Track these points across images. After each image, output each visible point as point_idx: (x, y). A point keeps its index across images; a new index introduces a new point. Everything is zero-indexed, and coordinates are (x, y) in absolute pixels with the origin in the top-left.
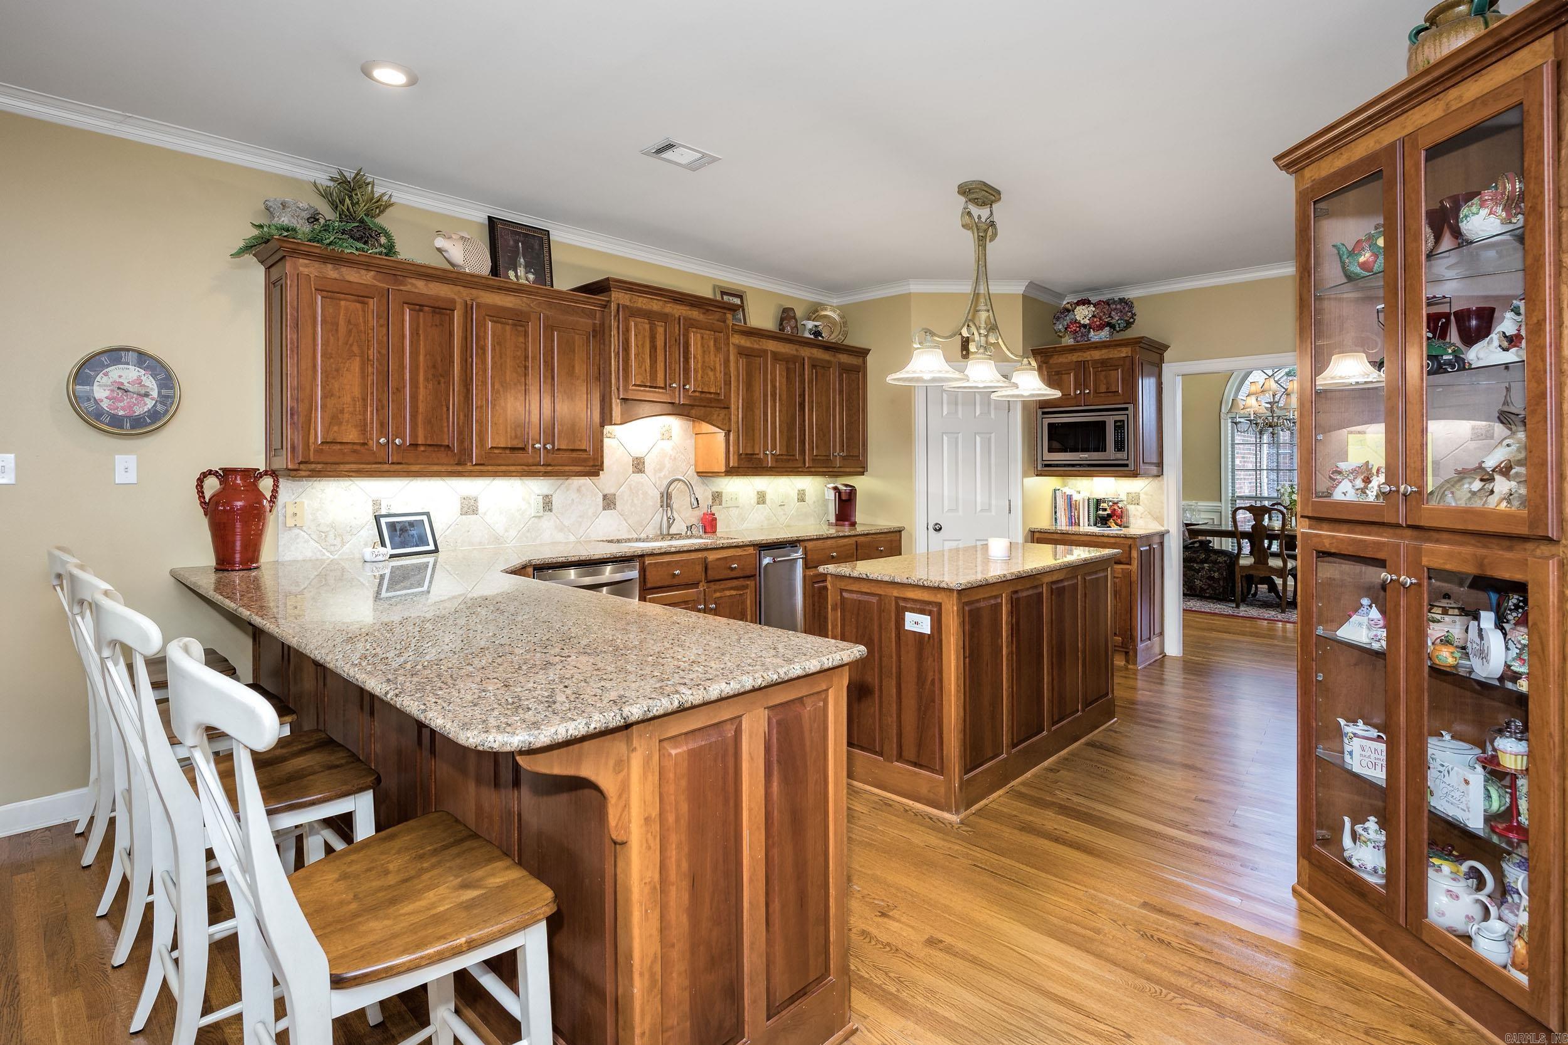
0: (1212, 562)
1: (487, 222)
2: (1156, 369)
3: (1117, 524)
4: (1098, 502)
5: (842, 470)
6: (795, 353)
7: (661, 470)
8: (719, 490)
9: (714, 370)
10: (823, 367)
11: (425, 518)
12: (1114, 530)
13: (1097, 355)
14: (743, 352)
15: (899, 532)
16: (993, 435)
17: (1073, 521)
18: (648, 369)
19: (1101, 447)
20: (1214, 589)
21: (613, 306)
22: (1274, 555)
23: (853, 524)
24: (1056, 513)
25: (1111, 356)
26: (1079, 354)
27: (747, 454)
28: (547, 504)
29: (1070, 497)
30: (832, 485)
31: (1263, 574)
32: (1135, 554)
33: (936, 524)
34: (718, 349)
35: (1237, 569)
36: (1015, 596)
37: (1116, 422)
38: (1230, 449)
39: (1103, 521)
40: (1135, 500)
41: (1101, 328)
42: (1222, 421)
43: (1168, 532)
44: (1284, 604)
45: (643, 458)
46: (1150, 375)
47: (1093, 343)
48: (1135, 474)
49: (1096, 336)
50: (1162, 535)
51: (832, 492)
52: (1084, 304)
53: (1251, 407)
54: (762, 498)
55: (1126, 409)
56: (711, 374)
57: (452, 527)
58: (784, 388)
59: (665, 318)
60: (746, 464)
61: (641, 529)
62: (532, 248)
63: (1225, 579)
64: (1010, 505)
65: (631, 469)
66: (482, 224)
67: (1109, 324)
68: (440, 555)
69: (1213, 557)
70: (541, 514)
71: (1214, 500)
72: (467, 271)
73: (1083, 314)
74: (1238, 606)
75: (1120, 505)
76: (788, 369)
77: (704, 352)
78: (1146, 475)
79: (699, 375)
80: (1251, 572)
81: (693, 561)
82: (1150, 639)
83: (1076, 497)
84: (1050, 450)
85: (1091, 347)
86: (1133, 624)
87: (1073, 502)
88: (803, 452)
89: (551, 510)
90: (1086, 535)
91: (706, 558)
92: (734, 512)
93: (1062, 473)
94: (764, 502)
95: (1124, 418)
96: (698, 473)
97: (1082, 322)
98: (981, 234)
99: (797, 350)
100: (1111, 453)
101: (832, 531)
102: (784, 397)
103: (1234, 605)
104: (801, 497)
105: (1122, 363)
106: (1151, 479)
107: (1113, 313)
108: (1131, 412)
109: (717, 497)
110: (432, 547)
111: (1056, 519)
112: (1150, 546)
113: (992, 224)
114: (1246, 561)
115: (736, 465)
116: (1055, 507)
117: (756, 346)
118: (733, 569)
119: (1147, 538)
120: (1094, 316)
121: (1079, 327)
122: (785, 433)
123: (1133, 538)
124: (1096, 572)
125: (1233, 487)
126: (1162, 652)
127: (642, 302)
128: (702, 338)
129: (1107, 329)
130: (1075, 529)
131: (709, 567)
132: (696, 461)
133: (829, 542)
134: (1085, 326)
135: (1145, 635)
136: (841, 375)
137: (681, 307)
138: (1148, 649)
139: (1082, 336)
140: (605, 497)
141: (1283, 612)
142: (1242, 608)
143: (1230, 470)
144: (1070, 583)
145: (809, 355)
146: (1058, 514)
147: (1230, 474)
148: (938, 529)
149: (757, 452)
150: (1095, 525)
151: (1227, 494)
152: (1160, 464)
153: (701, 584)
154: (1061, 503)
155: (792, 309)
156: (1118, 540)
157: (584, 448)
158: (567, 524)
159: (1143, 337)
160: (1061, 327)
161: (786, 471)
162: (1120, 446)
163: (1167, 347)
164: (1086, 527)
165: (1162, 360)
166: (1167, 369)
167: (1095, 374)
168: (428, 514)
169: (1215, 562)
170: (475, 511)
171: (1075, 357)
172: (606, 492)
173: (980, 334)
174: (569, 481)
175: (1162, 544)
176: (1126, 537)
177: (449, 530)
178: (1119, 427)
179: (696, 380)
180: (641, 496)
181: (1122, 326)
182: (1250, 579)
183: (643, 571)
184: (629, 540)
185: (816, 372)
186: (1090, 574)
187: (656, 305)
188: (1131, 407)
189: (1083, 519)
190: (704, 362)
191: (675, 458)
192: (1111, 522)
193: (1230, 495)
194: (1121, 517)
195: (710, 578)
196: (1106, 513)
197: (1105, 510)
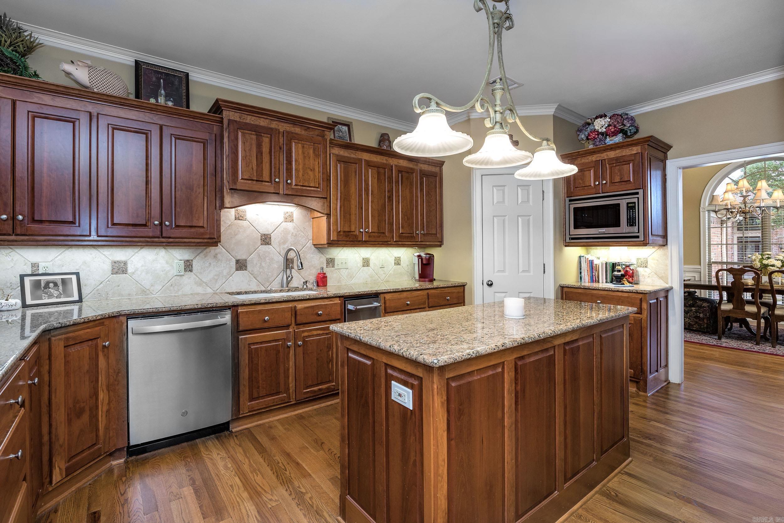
0: (698, 306)
1: (134, 64)
2: (661, 164)
3: (630, 282)
4: (614, 265)
5: (423, 243)
6: (385, 162)
7: (284, 243)
8: (332, 257)
9: (313, 170)
10: (408, 172)
11: (74, 277)
12: (627, 286)
13: (612, 154)
14: (340, 160)
15: (463, 286)
16: (531, 218)
17: (594, 279)
18: (255, 168)
19: (617, 224)
20: (700, 325)
21: (225, 122)
22: (749, 302)
23: (432, 280)
24: (581, 273)
25: (624, 154)
26: (598, 155)
27: (344, 232)
28: (188, 266)
29: (592, 262)
30: (418, 254)
31: (740, 316)
32: (645, 306)
33: (490, 281)
34: (317, 156)
35: (719, 312)
36: (520, 363)
37: (628, 203)
38: (707, 231)
39: (618, 280)
40: (645, 265)
41: (615, 134)
42: (701, 213)
43: (672, 288)
44: (758, 338)
45: (270, 235)
46: (656, 169)
47: (609, 145)
48: (645, 243)
49: (609, 141)
50: (667, 291)
51: (417, 259)
52: (601, 117)
53: (728, 200)
54: (366, 263)
55: (637, 193)
56: (311, 173)
57: (104, 283)
58: (376, 185)
59: (270, 131)
60: (344, 239)
61: (268, 284)
62: (173, 83)
63: (708, 319)
64: (544, 267)
65: (259, 242)
66: (131, 66)
67: (622, 131)
68: (84, 304)
69: (699, 303)
70: (182, 274)
71: (697, 264)
72: (95, 90)
73: (600, 125)
74: (720, 338)
75: (632, 267)
76: (379, 173)
77: (305, 157)
78: (654, 244)
79: (301, 174)
80: (730, 315)
81: (283, 310)
82: (657, 371)
83: (596, 262)
84: (576, 227)
85: (607, 149)
86: (644, 361)
87: (594, 266)
88: (391, 231)
89: (191, 271)
90: (604, 290)
91: (295, 307)
92: (344, 273)
93: (585, 244)
94: (368, 265)
95: (635, 200)
96: (314, 245)
97: (600, 131)
98: (496, 21)
99: (387, 160)
100: (624, 228)
101: (417, 285)
102: (376, 191)
103: (716, 337)
104: (398, 262)
105: (633, 158)
106: (657, 248)
107: (625, 122)
108: (641, 195)
109: (331, 262)
110: (76, 297)
111: (581, 278)
112: (657, 299)
113: (509, 18)
114: (727, 307)
115: (336, 239)
116: (580, 269)
117: (353, 156)
118: (319, 315)
119: (655, 294)
120: (609, 126)
121: (598, 135)
122: (376, 219)
123: (643, 294)
124: (612, 330)
125: (710, 255)
126: (667, 380)
127: (250, 119)
128: (303, 147)
129: (621, 135)
130: (595, 285)
131: (298, 313)
132: (313, 237)
133: (405, 294)
134: (602, 134)
135: (654, 368)
136: (421, 179)
137: (286, 125)
138: (655, 379)
139: (600, 141)
140: (238, 261)
141: (758, 344)
142: (723, 340)
143: (707, 245)
144: (585, 342)
145: (396, 164)
146: (583, 274)
147: (707, 247)
148: (490, 285)
149: (353, 229)
150: (611, 282)
151: (705, 260)
152: (665, 236)
153: (291, 327)
154: (584, 265)
155: (388, 134)
156: (630, 294)
157: (201, 225)
158: (205, 281)
159: (651, 137)
160: (583, 136)
161: (378, 244)
162: (631, 222)
163: (670, 147)
164: (604, 284)
165: (666, 158)
166: (672, 165)
167: (611, 168)
168: (77, 274)
169: (700, 307)
170: (124, 271)
171: (594, 158)
172: (238, 258)
173: (496, 112)
174: (208, 250)
175: (666, 297)
176: (637, 293)
177: (102, 285)
178: (631, 207)
179: (297, 177)
180: (268, 261)
181: (632, 131)
182: (728, 319)
183: (236, 318)
184: (255, 292)
185: (402, 176)
186: (606, 331)
187: (263, 122)
188: (641, 192)
189: (602, 277)
190: (305, 164)
191: (296, 235)
192: (625, 281)
193: (707, 261)
194: (632, 276)
195: (298, 322)
196: (620, 273)
197: (619, 271)
